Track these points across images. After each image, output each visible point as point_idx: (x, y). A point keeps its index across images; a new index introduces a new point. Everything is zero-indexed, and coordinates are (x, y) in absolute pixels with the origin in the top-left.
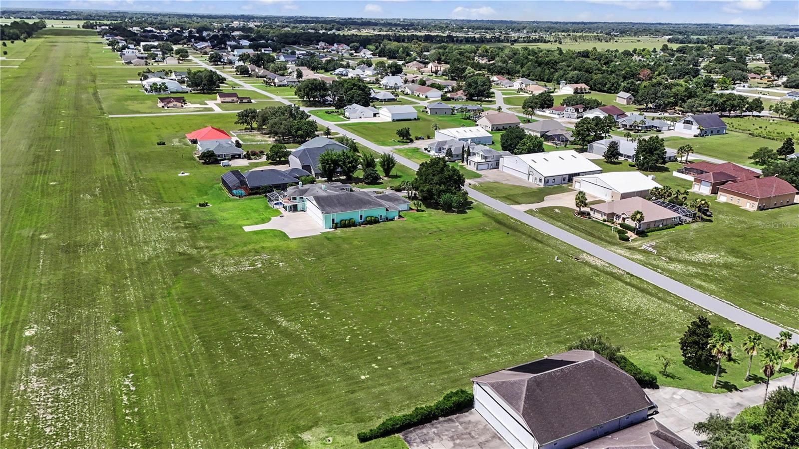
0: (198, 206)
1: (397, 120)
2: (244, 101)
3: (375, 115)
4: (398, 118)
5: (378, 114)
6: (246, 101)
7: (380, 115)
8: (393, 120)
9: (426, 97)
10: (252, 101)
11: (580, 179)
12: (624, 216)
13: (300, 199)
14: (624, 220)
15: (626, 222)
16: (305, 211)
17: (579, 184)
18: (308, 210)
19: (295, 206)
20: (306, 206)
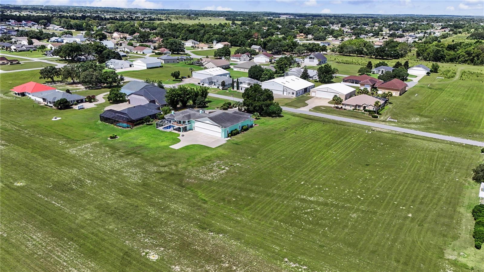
0: (109, 139)
1: (150, 68)
2: (14, 63)
3: (130, 66)
4: (150, 67)
5: (133, 65)
6: (16, 62)
7: (134, 66)
8: (148, 68)
9: (143, 53)
10: (20, 62)
11: (316, 90)
12: (365, 105)
13: (189, 121)
14: (365, 107)
15: (366, 108)
16: (192, 130)
17: (315, 93)
18: (196, 129)
19: (186, 127)
20: (193, 126)
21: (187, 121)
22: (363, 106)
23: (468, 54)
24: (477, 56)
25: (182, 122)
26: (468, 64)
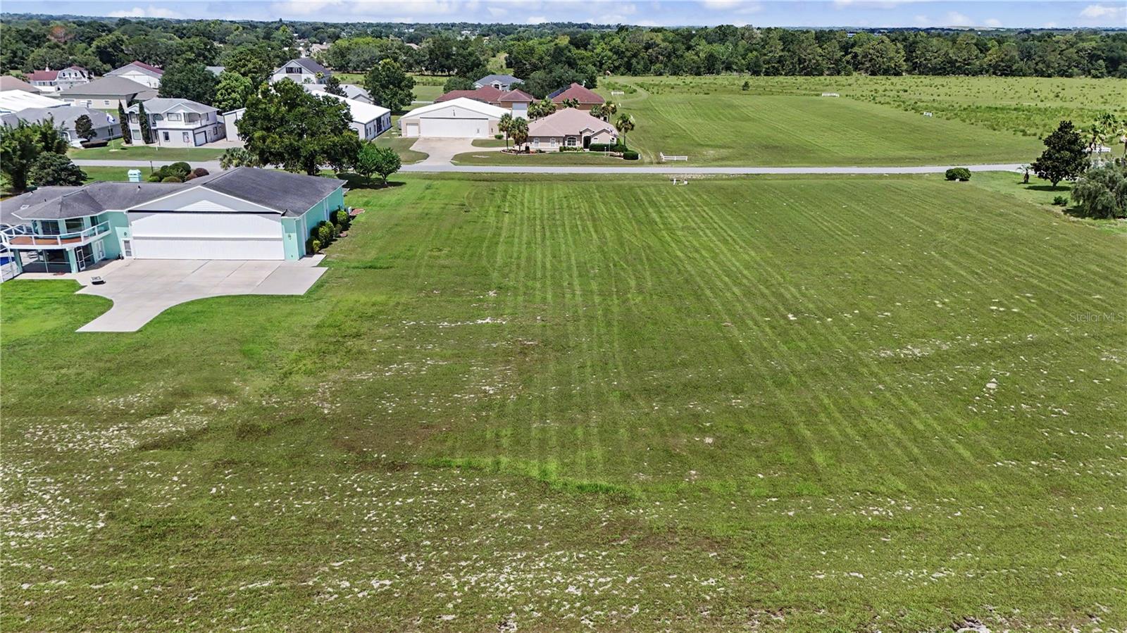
11: (418, 117)
12: (587, 134)
13: (94, 221)
14: (587, 140)
15: (593, 141)
16: (119, 257)
17: (417, 127)
18: (139, 250)
19: (87, 249)
20: (121, 240)
21: (86, 219)
22: (584, 135)
23: (616, 53)
24: (635, 56)
25: (62, 226)
26: (622, 74)
